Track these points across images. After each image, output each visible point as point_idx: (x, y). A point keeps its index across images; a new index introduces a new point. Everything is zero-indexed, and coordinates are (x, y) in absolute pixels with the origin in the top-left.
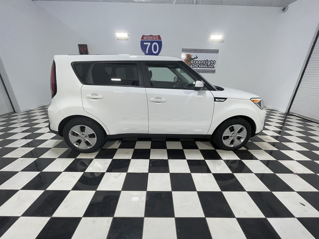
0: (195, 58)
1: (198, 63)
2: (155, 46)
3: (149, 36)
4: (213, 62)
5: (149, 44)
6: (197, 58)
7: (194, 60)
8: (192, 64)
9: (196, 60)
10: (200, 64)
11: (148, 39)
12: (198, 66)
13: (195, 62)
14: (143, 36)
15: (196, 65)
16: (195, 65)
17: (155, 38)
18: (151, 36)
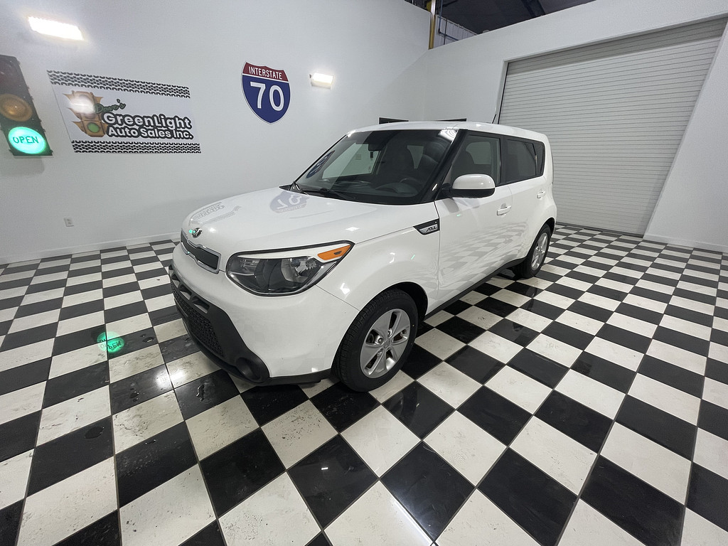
0: (116, 107)
1: (135, 124)
2: (276, 92)
3: (262, 68)
4: (185, 123)
5: (263, 87)
6: (123, 106)
7: (114, 112)
8: (111, 125)
9: (119, 111)
10: (141, 127)
11: (258, 75)
12: (138, 131)
13: (123, 121)
14: (247, 65)
15: (130, 129)
16: (127, 130)
17: (274, 75)
18: (266, 68)
